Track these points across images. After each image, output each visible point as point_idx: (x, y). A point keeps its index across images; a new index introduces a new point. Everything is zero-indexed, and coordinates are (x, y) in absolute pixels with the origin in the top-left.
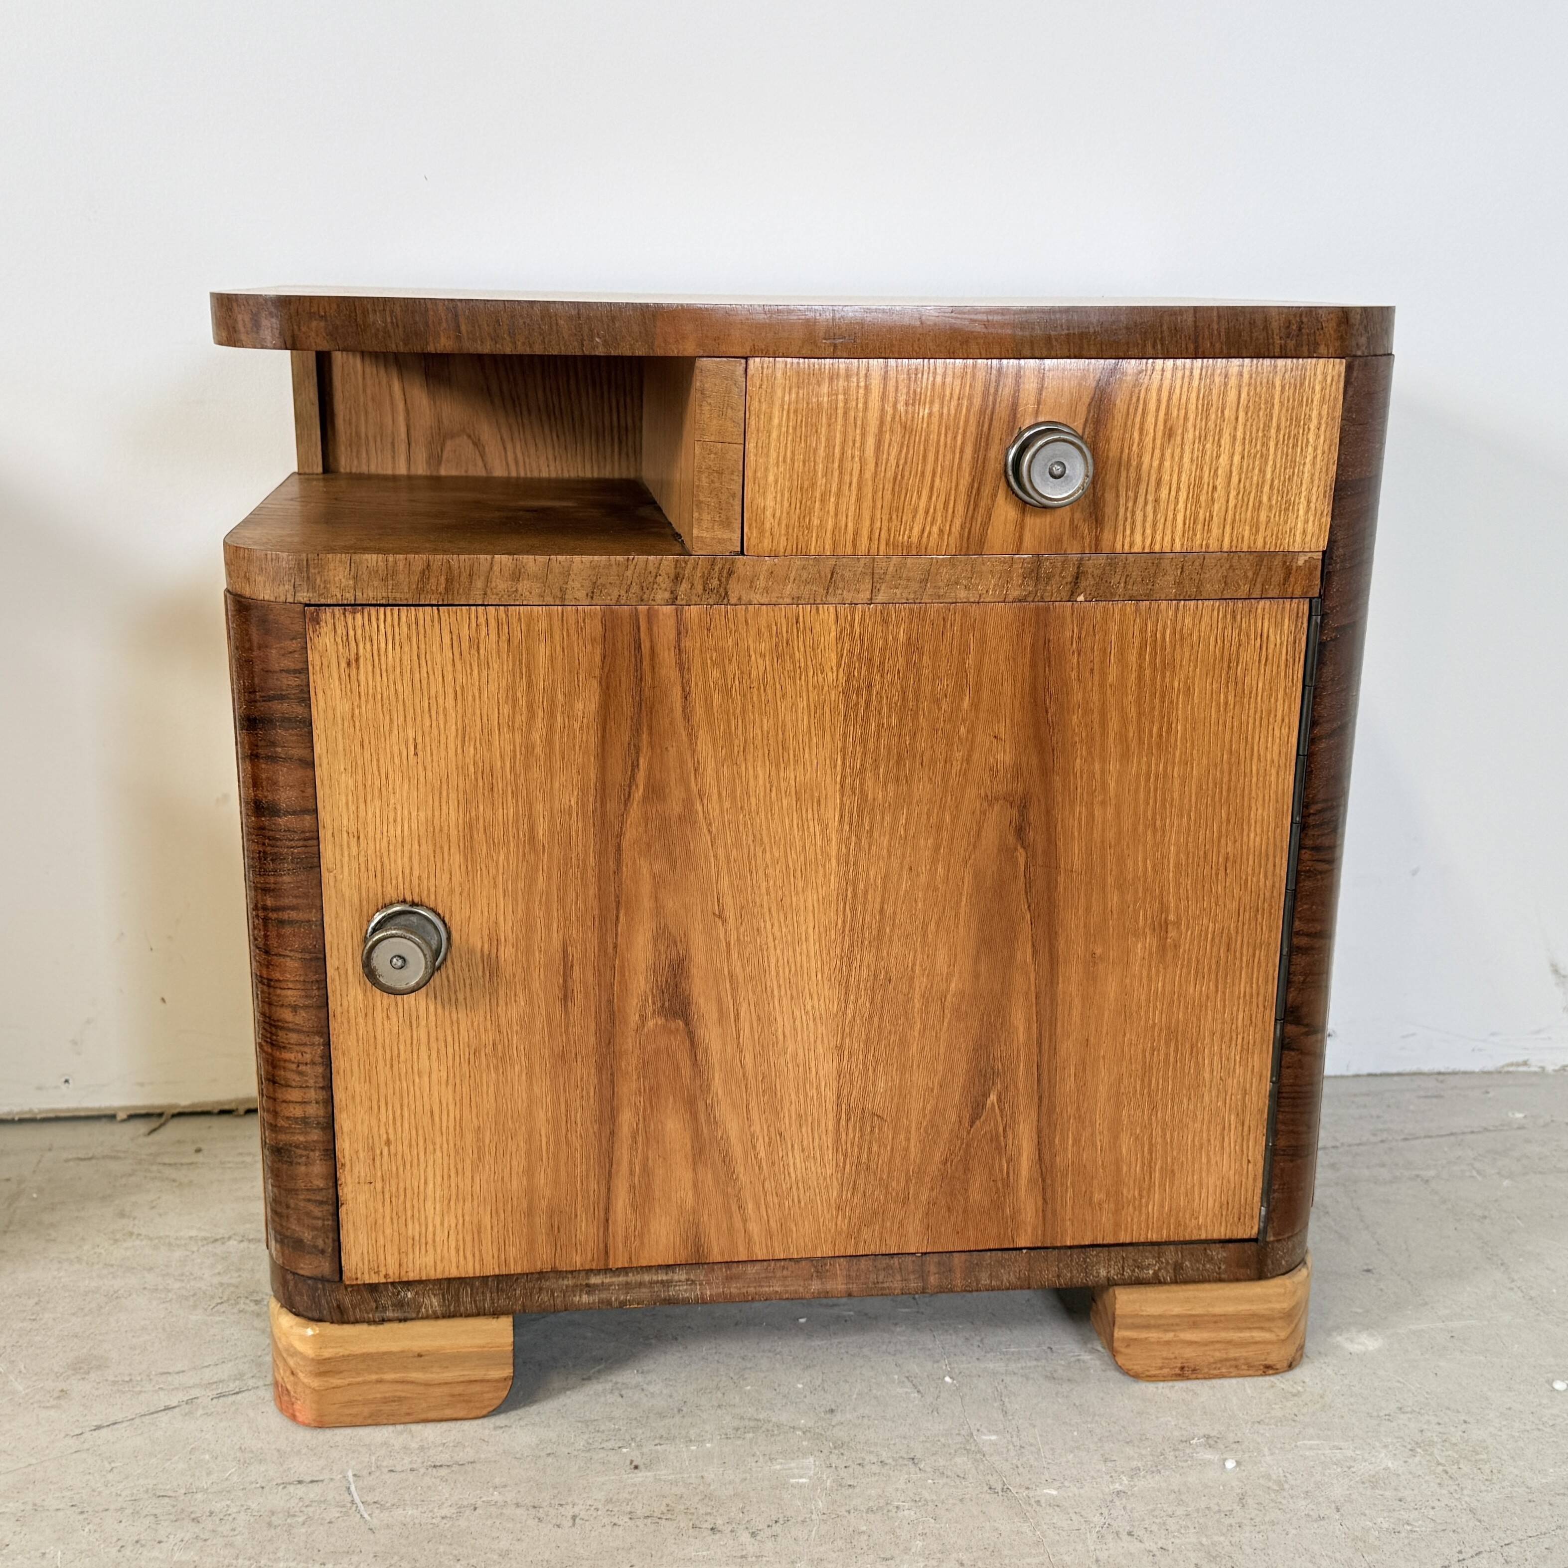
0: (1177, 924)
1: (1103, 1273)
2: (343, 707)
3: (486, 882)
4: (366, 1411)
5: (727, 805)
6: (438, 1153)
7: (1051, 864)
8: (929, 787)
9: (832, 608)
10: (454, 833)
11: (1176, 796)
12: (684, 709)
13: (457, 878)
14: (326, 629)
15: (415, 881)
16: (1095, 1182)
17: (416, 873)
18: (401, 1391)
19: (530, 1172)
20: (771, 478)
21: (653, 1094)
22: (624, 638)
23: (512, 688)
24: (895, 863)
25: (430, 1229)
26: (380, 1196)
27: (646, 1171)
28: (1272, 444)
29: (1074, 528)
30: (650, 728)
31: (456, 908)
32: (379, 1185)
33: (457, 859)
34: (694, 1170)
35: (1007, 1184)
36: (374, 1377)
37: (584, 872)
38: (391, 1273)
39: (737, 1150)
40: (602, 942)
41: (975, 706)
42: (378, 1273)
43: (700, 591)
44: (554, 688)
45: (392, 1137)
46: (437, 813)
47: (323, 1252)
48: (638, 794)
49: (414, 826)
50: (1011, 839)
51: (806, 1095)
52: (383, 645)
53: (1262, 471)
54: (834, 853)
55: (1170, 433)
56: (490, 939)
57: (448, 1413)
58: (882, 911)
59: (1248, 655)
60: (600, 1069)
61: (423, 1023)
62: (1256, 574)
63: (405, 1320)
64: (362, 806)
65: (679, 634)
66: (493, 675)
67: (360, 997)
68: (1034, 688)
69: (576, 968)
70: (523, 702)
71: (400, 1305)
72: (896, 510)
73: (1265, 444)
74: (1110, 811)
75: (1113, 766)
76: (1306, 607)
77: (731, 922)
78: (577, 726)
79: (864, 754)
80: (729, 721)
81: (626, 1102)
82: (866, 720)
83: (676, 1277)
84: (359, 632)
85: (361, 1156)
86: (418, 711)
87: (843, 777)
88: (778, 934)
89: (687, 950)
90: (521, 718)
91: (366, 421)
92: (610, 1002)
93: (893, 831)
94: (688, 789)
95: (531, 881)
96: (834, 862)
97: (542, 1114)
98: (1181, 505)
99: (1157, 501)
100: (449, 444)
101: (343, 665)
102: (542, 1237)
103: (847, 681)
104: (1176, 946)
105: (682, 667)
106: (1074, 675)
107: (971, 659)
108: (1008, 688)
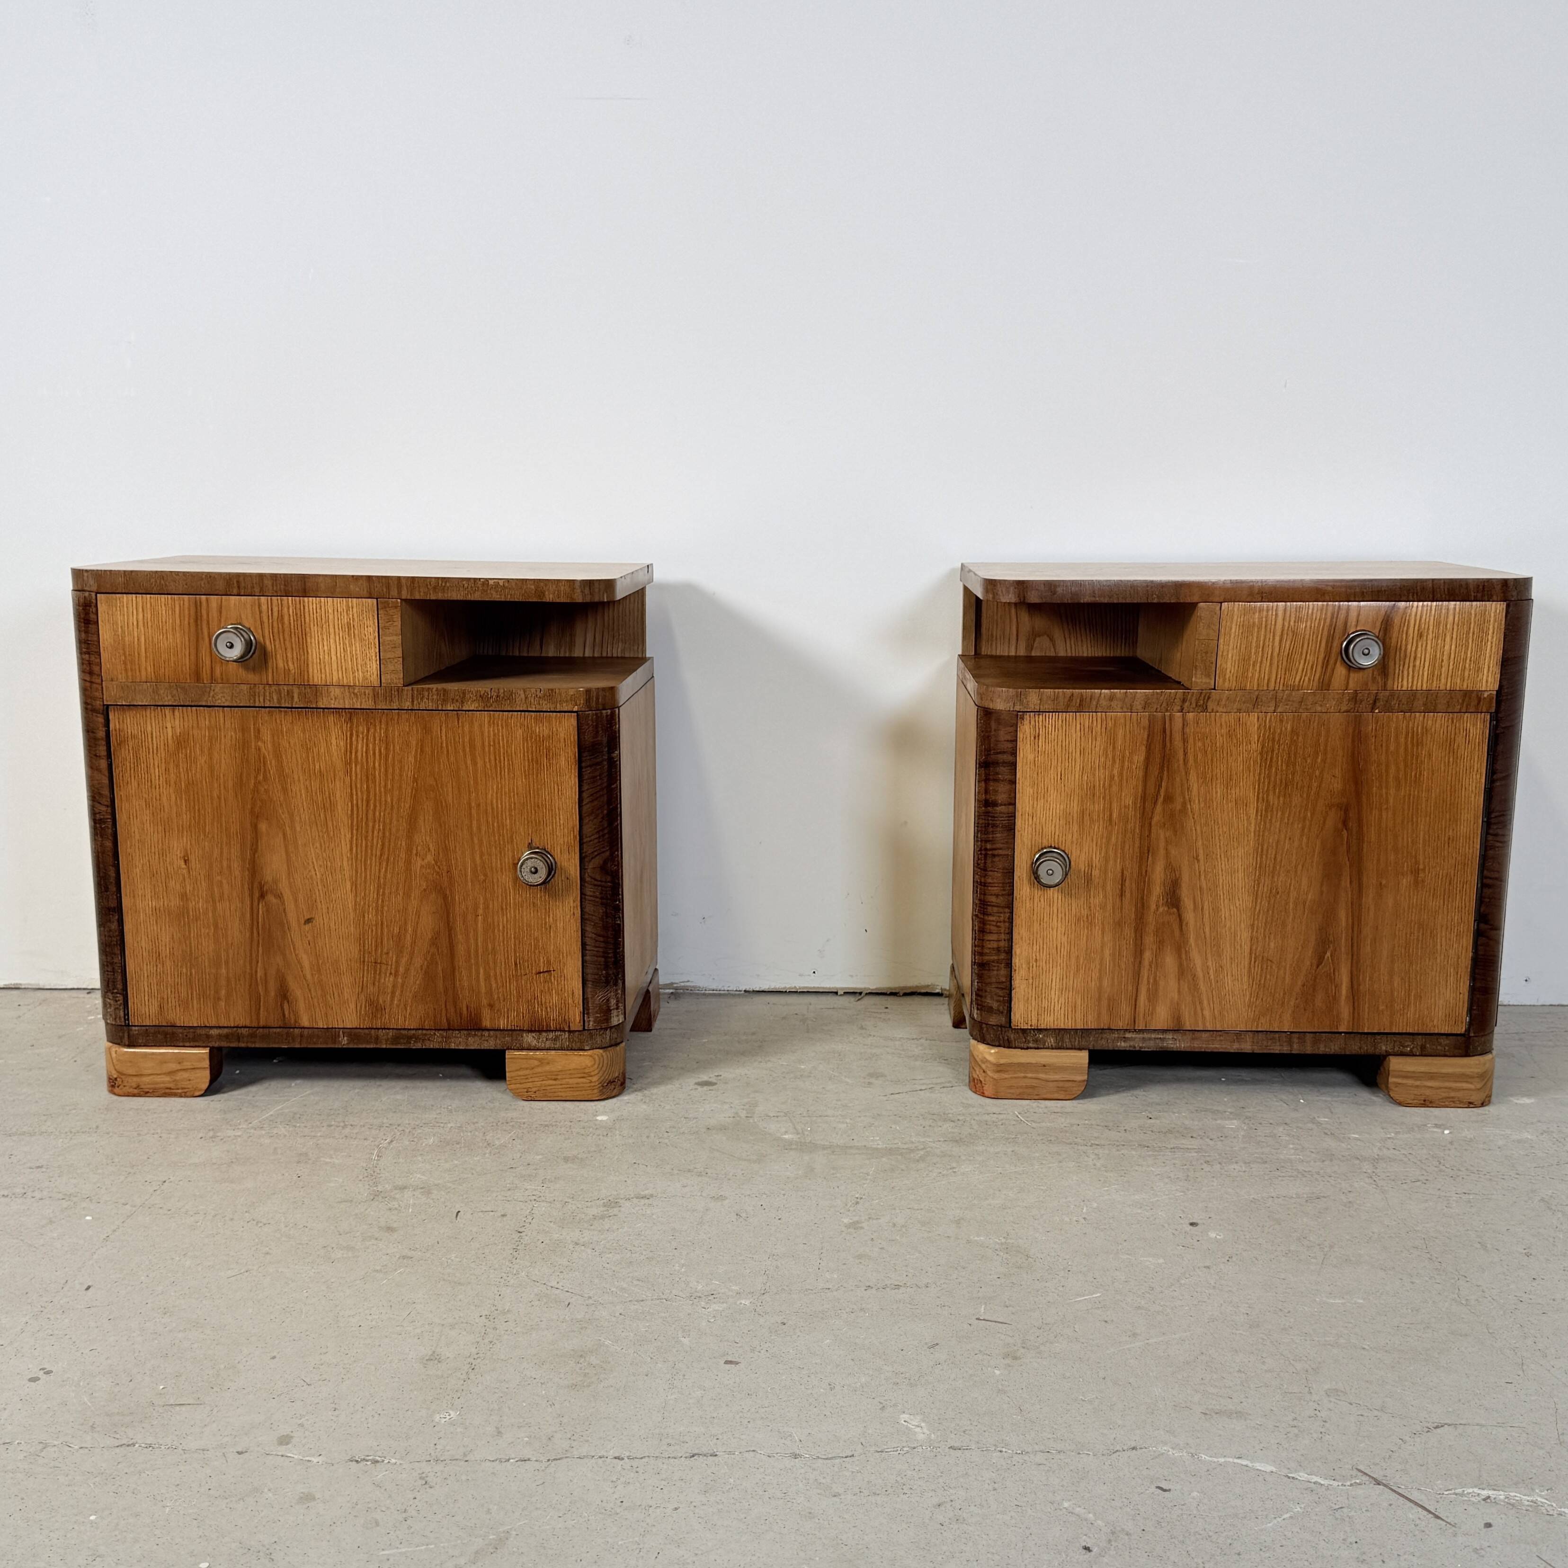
0: (1424, 869)
1: (1384, 1048)
2: (1031, 757)
3: (1088, 839)
4: (1018, 1091)
5: (1202, 805)
6: (1059, 968)
7: (1360, 839)
8: (1300, 799)
9: (1256, 714)
10: (1075, 816)
11: (1424, 806)
12: (1184, 760)
13: (1075, 836)
14: (1027, 722)
15: (1057, 837)
16: (1380, 1000)
17: (1057, 833)
18: (1034, 1083)
19: (1100, 979)
20: (1230, 656)
21: (1161, 943)
22: (1158, 727)
23: (1105, 750)
24: (1283, 836)
25: (1053, 1004)
26: (1031, 986)
27: (1156, 982)
28: (1470, 641)
29: (1374, 679)
30: (1168, 768)
31: (1074, 851)
32: (1031, 981)
33: (1075, 828)
34: (1179, 983)
35: (1334, 998)
36: (1023, 1075)
37: (1134, 835)
38: (1033, 1024)
39: (1200, 974)
40: (1140, 867)
41: (1324, 761)
42: (1027, 1024)
43: (1194, 706)
44: (1125, 749)
45: (1038, 958)
46: (1068, 806)
47: (1002, 1013)
48: (1161, 799)
49: (1058, 812)
50: (1340, 826)
51: (1235, 948)
52: (1050, 730)
53: (1466, 653)
54: (1252, 830)
55: (1420, 635)
56: (1089, 866)
57: (1056, 1096)
58: (1275, 859)
59: (1460, 739)
60: (1136, 931)
61: (1055, 904)
62: (1463, 701)
63: (1038, 1048)
64: (1035, 803)
65: (1184, 725)
66: (1098, 743)
67: (1028, 890)
68: (1353, 753)
69: (1127, 881)
70: (1110, 756)
71: (1036, 1041)
72: (1288, 670)
73: (1467, 641)
74: (1390, 813)
75: (1392, 791)
76: (1489, 717)
77: (1202, 862)
78: (1134, 767)
79: (1269, 783)
80: (1205, 767)
81: (1147, 947)
82: (1270, 766)
83: (1167, 1037)
84: (1040, 723)
85: (1024, 966)
86: (1064, 759)
87: (1258, 794)
88: (1224, 869)
89: (1180, 874)
90: (1109, 763)
91: (997, 627)
92: (1142, 898)
93: (1282, 819)
94: (1184, 798)
95: (1109, 839)
96: (1252, 834)
97: (1108, 952)
98: (1426, 668)
99: (1414, 666)
100: (1038, 639)
101: (1032, 738)
102: (1104, 1011)
103: (1262, 748)
104: (1423, 881)
105: (1185, 741)
106: (1373, 747)
107: (1322, 739)
108: (1340, 753)
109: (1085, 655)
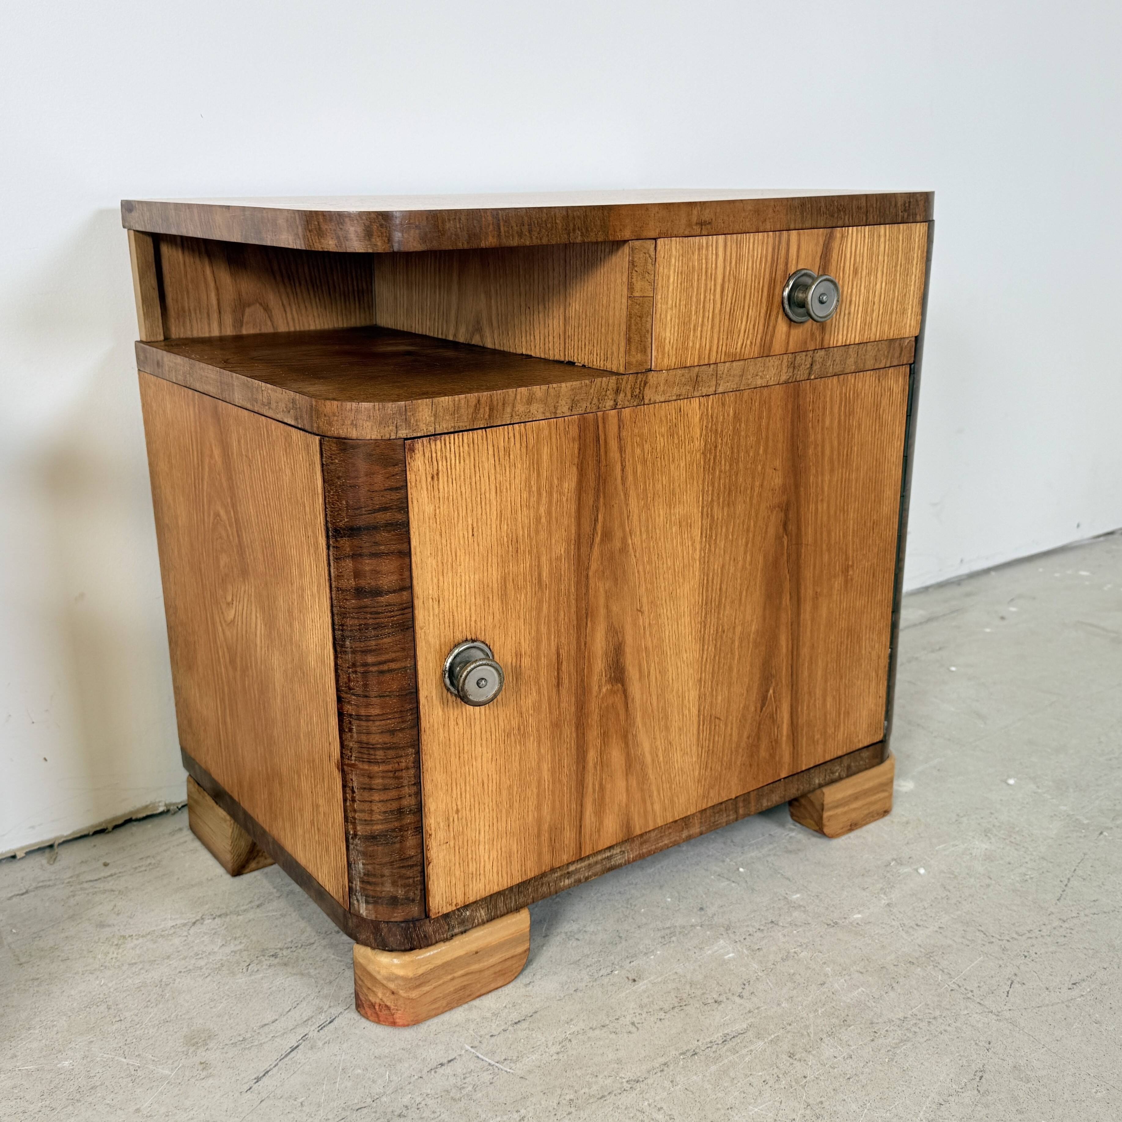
0: (852, 566)
1: (817, 781)
2: (429, 509)
3: (514, 616)
4: (444, 1003)
5: (644, 536)
6: (487, 810)
7: (799, 544)
8: (744, 506)
9: (697, 399)
10: (495, 586)
11: (853, 490)
12: (622, 477)
13: (497, 616)
14: (418, 455)
15: (473, 623)
16: (816, 729)
17: (473, 619)
18: (465, 981)
19: (539, 807)
20: (669, 318)
21: (605, 736)
22: (590, 435)
23: (528, 480)
24: (728, 558)
25: (482, 864)
26: (452, 851)
27: (602, 788)
28: (898, 275)
29: (813, 334)
30: (604, 493)
31: (496, 638)
32: (452, 843)
33: (496, 605)
34: (627, 780)
35: (776, 741)
36: (450, 977)
37: (568, 597)
38: (459, 902)
39: (648, 759)
40: (578, 642)
41: (766, 451)
42: (451, 904)
43: (630, 397)
44: (552, 476)
45: (459, 807)
46: (485, 574)
47: (413, 900)
48: (598, 539)
49: (472, 586)
50: (781, 530)
51: (683, 715)
52: (453, 461)
53: (894, 291)
54: (697, 557)
55: (856, 272)
56: (516, 655)
57: (493, 986)
58: (720, 589)
59: (885, 402)
60: (577, 728)
61: (478, 722)
62: (888, 352)
63: (465, 931)
64: (441, 578)
65: (619, 428)
66: (518, 471)
67: (440, 713)
68: (792, 436)
69: (564, 663)
70: (534, 489)
71: (462, 922)
72: (730, 333)
73: (895, 275)
74: (825, 505)
75: (827, 478)
76: (908, 369)
77: (646, 613)
78: (564, 499)
79: (713, 491)
80: (645, 482)
81: (591, 745)
82: (714, 469)
83: (615, 852)
84: (439, 453)
85: (442, 825)
86: (474, 505)
87: (703, 507)
88: (669, 615)
89: (623, 637)
90: (534, 499)
91: (188, 298)
92: (582, 681)
93: (726, 537)
94: (624, 531)
95: (539, 610)
96: (698, 562)
97: (545, 766)
98: (860, 315)
99: (849, 313)
100: (248, 311)
101: (429, 479)
102: (545, 849)
103: (705, 445)
104: (852, 580)
105: (621, 450)
106: (810, 424)
107: (764, 422)
108: (781, 436)
109: (312, 328)
